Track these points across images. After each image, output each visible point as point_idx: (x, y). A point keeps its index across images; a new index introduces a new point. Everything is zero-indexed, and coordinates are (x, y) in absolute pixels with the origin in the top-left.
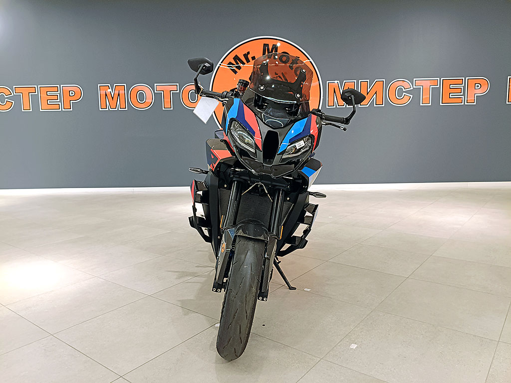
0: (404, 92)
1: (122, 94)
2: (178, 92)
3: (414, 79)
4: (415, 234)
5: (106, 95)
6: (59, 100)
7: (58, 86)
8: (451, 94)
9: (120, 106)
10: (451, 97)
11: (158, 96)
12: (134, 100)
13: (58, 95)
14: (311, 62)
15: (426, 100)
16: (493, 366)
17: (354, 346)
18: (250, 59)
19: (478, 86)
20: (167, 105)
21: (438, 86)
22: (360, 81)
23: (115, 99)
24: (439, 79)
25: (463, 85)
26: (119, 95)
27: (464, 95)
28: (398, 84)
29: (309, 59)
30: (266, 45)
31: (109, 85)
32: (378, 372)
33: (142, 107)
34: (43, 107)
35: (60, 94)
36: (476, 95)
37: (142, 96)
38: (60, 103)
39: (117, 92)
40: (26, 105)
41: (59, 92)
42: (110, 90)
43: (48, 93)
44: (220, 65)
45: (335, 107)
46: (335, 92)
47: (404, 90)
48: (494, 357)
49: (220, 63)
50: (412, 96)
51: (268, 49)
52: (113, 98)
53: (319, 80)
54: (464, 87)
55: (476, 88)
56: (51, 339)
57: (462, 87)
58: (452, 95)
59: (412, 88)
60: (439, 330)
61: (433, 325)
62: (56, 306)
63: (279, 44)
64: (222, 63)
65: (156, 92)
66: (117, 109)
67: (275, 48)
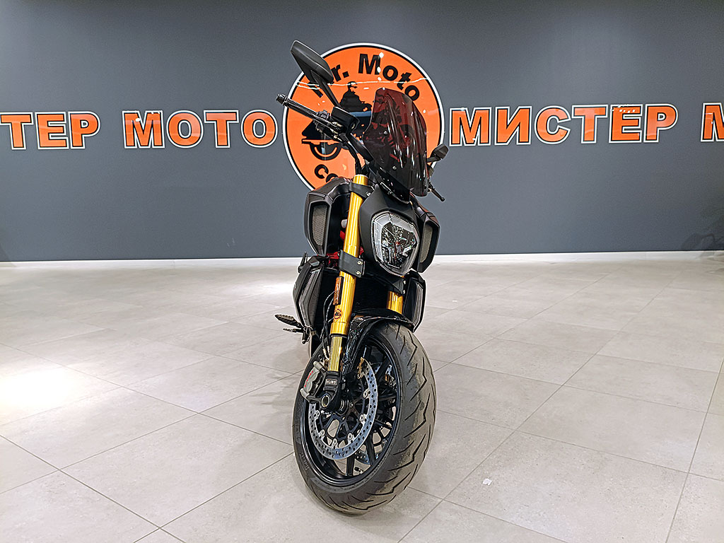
0: (560, 124)
1: (157, 125)
2: (238, 122)
3: (573, 106)
4: (572, 324)
5: (134, 126)
6: (65, 134)
7: (64, 113)
8: (624, 128)
9: (154, 141)
10: (624, 131)
11: (209, 129)
12: (174, 134)
13: (64, 125)
14: (427, 81)
15: (589, 136)
16: (680, 508)
17: (487, 481)
18: (341, 76)
19: (662, 117)
20: (223, 141)
21: (606, 116)
22: (497, 108)
23: (147, 133)
24: (607, 106)
25: (641, 115)
26: (152, 126)
27: (642, 129)
28: (549, 112)
29: (425, 77)
30: (363, 56)
31: (138, 112)
32: (522, 518)
33: (186, 144)
34: (43, 143)
35: (67, 125)
36: (659, 129)
37: (185, 129)
38: (67, 138)
39: (149, 123)
40: (18, 142)
41: (65, 122)
42: (140, 119)
43: (49, 123)
44: (298, 84)
45: (461, 145)
46: (461, 124)
47: (558, 122)
48: (682, 494)
49: (297, 81)
50: (569, 130)
51: (367, 62)
52: (143, 131)
53: (439, 107)
54: (643, 118)
55: (659, 119)
56: (58, 476)
57: (640, 118)
58: (625, 130)
59: (570, 119)
60: (606, 458)
61: (598, 452)
62: (64, 429)
63: (381, 55)
64: (300, 81)
65: (205, 122)
66: (149, 147)
67: (377, 60)
